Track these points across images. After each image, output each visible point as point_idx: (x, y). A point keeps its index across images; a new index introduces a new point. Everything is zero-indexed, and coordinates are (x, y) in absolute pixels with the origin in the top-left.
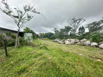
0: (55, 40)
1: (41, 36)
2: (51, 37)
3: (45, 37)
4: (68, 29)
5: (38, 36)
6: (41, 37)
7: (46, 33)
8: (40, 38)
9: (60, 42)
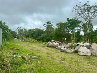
0: (51, 43)
1: (21, 34)
2: (39, 37)
3: (27, 36)
4: (73, 23)
5: (14, 34)
6: (20, 37)
7: (30, 30)
8: (18, 38)
9: (63, 47)
